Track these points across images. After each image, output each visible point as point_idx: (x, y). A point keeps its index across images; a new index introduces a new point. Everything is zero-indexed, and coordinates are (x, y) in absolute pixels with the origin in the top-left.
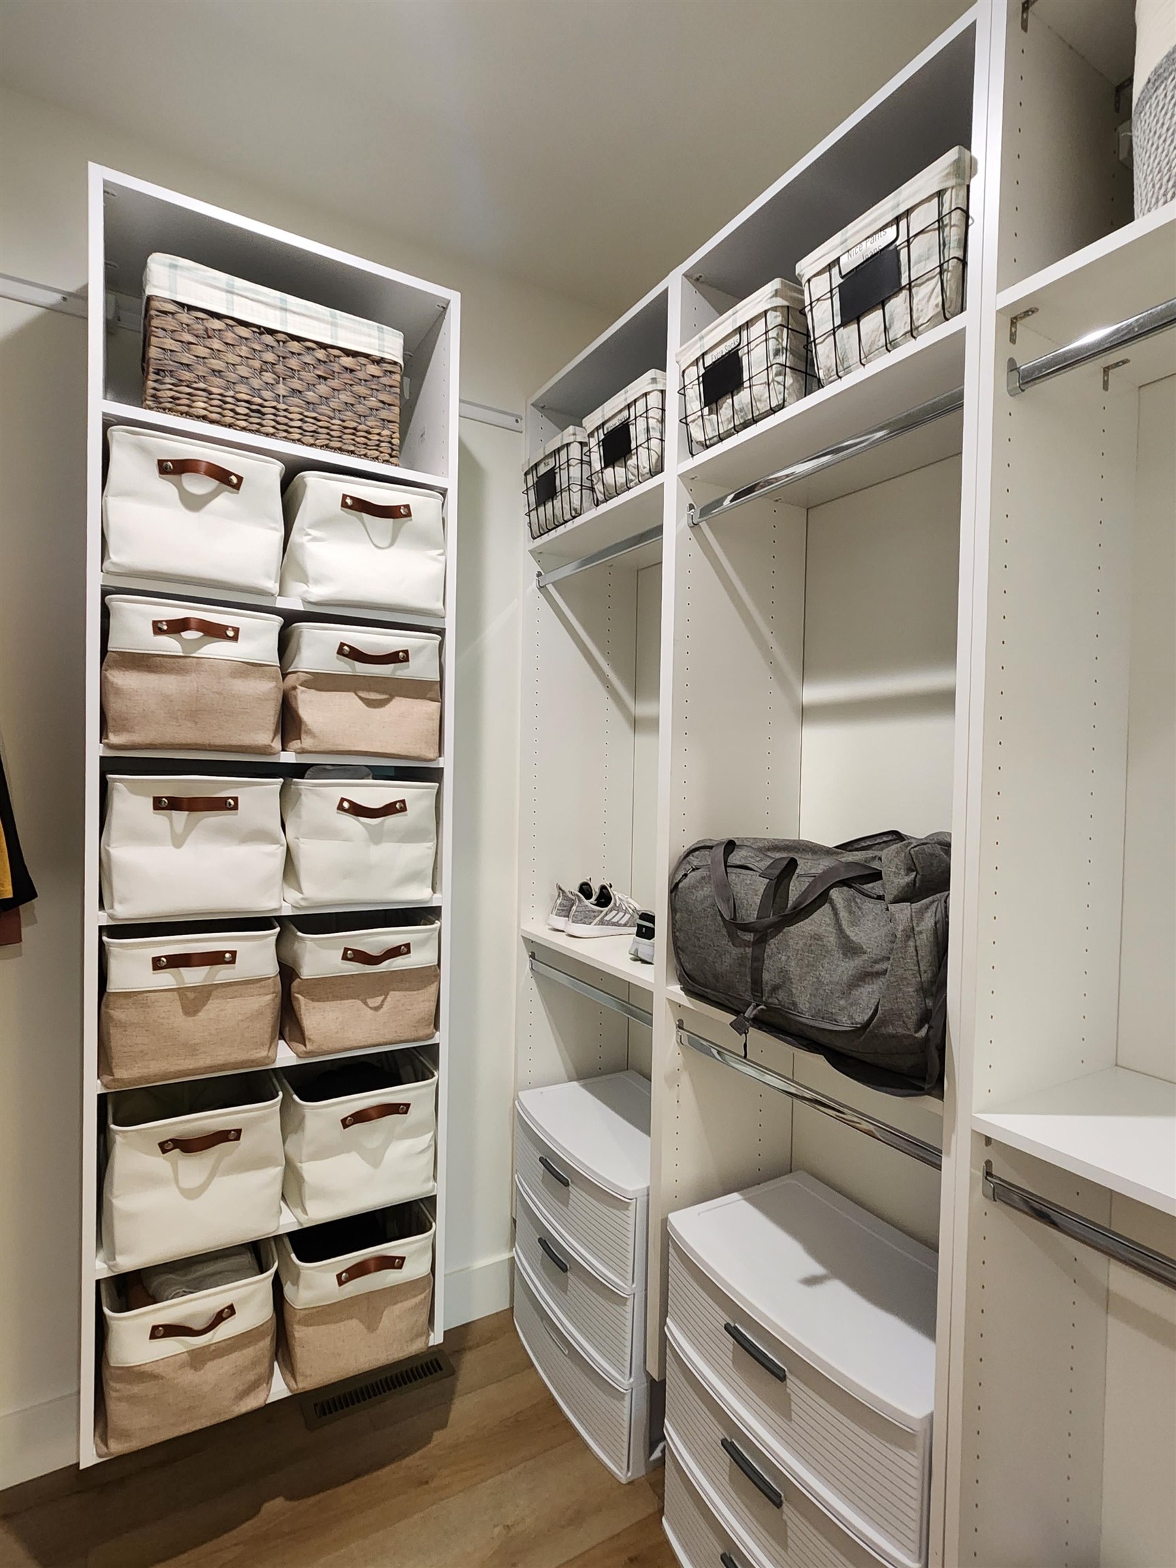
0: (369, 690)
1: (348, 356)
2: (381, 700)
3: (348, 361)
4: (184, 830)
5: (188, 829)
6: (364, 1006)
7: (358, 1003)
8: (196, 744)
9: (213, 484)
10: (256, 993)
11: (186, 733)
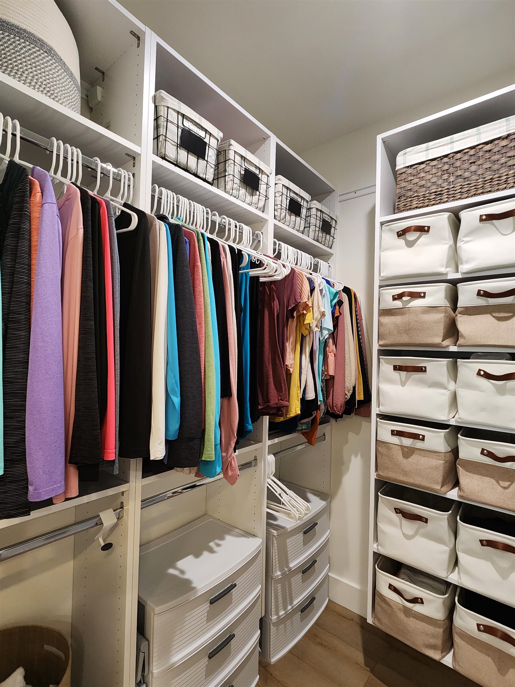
0: (500, 312)
1: (488, 144)
2: (507, 317)
3: (488, 147)
4: (405, 379)
5: (407, 379)
6: (497, 484)
7: (493, 481)
8: (408, 344)
9: (418, 233)
10: (435, 458)
11: (405, 339)
